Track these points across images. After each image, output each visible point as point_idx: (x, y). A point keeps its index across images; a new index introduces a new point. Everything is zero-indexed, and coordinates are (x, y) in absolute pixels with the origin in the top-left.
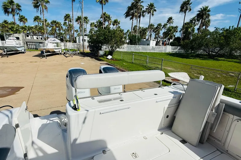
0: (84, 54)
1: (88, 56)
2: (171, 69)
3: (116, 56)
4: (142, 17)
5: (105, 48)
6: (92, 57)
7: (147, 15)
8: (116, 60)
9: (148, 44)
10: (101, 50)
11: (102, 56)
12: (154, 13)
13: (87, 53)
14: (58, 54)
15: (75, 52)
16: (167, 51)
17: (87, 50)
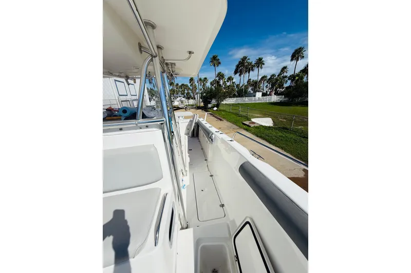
0: (199, 108)
1: (200, 109)
2: (258, 115)
3: (221, 108)
4: (251, 72)
5: (214, 102)
6: (203, 110)
7: (256, 69)
8: (220, 110)
9: (255, 96)
10: (210, 103)
11: (210, 108)
12: (263, 66)
13: (202, 107)
14: (182, 108)
15: (192, 107)
16: (272, 101)
17: (202, 104)
